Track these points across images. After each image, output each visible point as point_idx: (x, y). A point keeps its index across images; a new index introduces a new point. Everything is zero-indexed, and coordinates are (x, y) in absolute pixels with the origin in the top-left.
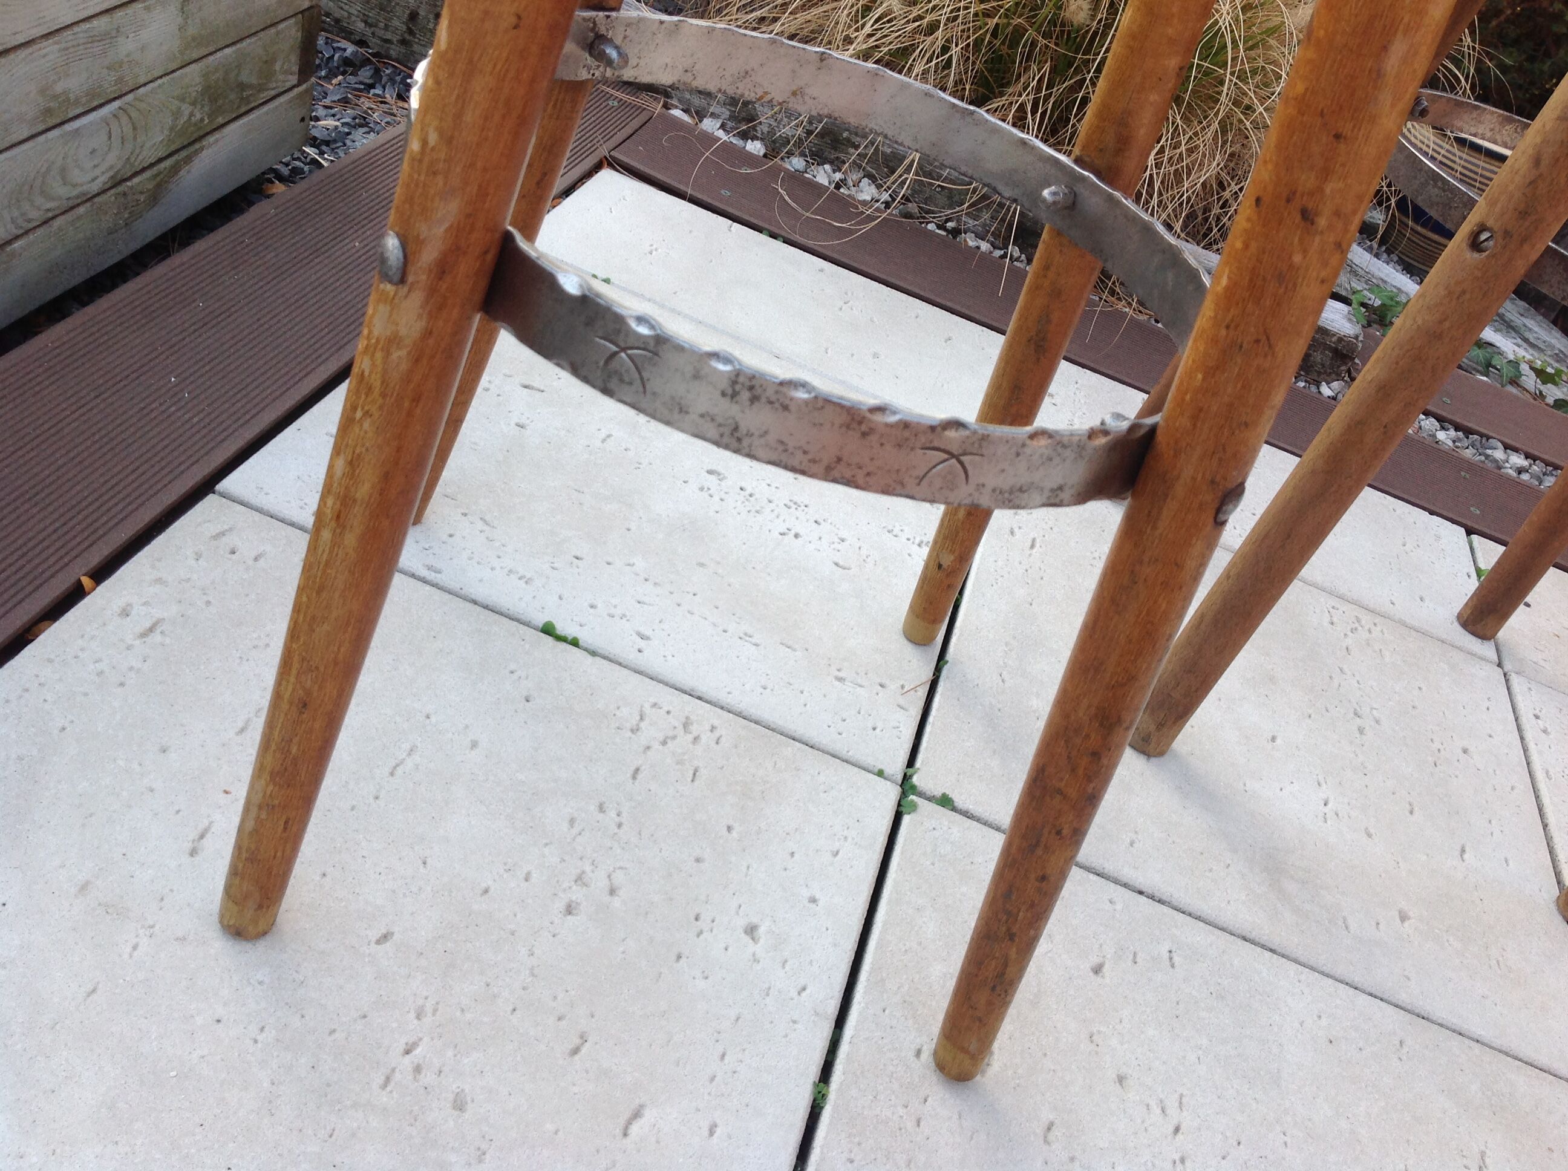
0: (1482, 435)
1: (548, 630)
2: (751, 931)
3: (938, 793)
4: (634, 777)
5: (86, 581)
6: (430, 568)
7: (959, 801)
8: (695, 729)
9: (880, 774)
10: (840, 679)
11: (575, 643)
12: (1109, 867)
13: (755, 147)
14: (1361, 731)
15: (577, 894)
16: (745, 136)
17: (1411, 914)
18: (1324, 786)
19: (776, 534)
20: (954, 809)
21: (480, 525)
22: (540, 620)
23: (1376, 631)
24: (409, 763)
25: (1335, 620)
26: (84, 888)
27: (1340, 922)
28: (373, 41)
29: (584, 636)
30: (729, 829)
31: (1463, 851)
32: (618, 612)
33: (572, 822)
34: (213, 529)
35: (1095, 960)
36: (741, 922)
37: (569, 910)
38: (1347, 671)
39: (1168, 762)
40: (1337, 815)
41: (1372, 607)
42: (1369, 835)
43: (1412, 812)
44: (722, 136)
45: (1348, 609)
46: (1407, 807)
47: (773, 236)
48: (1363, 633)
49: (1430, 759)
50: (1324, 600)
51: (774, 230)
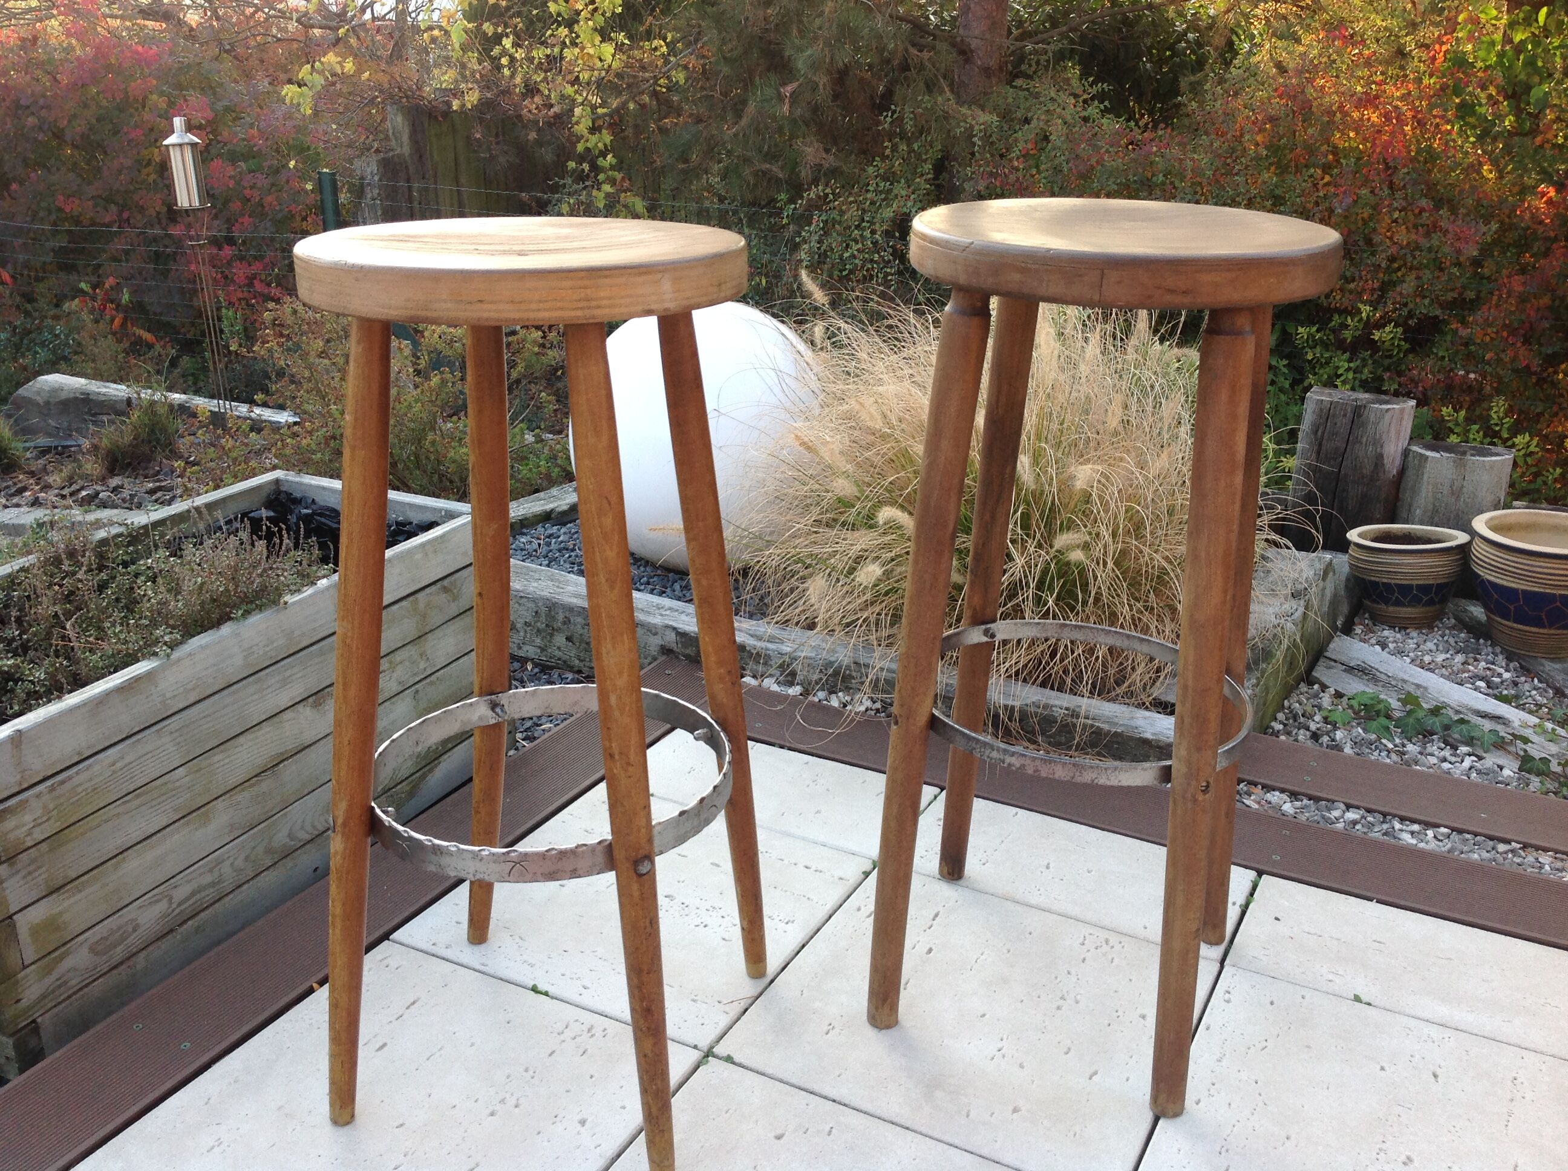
0: (1328, 800)
1: (535, 989)
2: (583, 1122)
3: (725, 1055)
4: (550, 1055)
5: (315, 985)
6: (483, 965)
7: (737, 1059)
8: (593, 1032)
9: (695, 1047)
10: (694, 1001)
11: (546, 994)
12: (816, 1088)
13: (795, 691)
14: (1059, 1008)
15: (498, 1107)
16: (791, 684)
17: (1023, 1109)
18: (1005, 1040)
19: (692, 926)
20: (734, 1063)
21: (518, 940)
22: (531, 984)
23: (1118, 947)
24: (438, 1054)
25: (1086, 942)
26: (280, 1108)
27: (964, 1113)
28: (585, 669)
29: (552, 990)
30: (592, 1077)
31: (1095, 1073)
32: (575, 976)
33: (508, 1077)
34: (380, 957)
35: (779, 1132)
36: (579, 1117)
37: (492, 1114)
38: (1073, 972)
39: (893, 1032)
40: (1004, 1056)
41: (1124, 931)
42: (1021, 1066)
43: (1067, 1053)
44: (775, 688)
45: (1104, 935)
46: (1065, 1050)
47: (782, 747)
48: (1105, 948)
49: (1107, 1022)
50: (1086, 930)
51: (782, 743)
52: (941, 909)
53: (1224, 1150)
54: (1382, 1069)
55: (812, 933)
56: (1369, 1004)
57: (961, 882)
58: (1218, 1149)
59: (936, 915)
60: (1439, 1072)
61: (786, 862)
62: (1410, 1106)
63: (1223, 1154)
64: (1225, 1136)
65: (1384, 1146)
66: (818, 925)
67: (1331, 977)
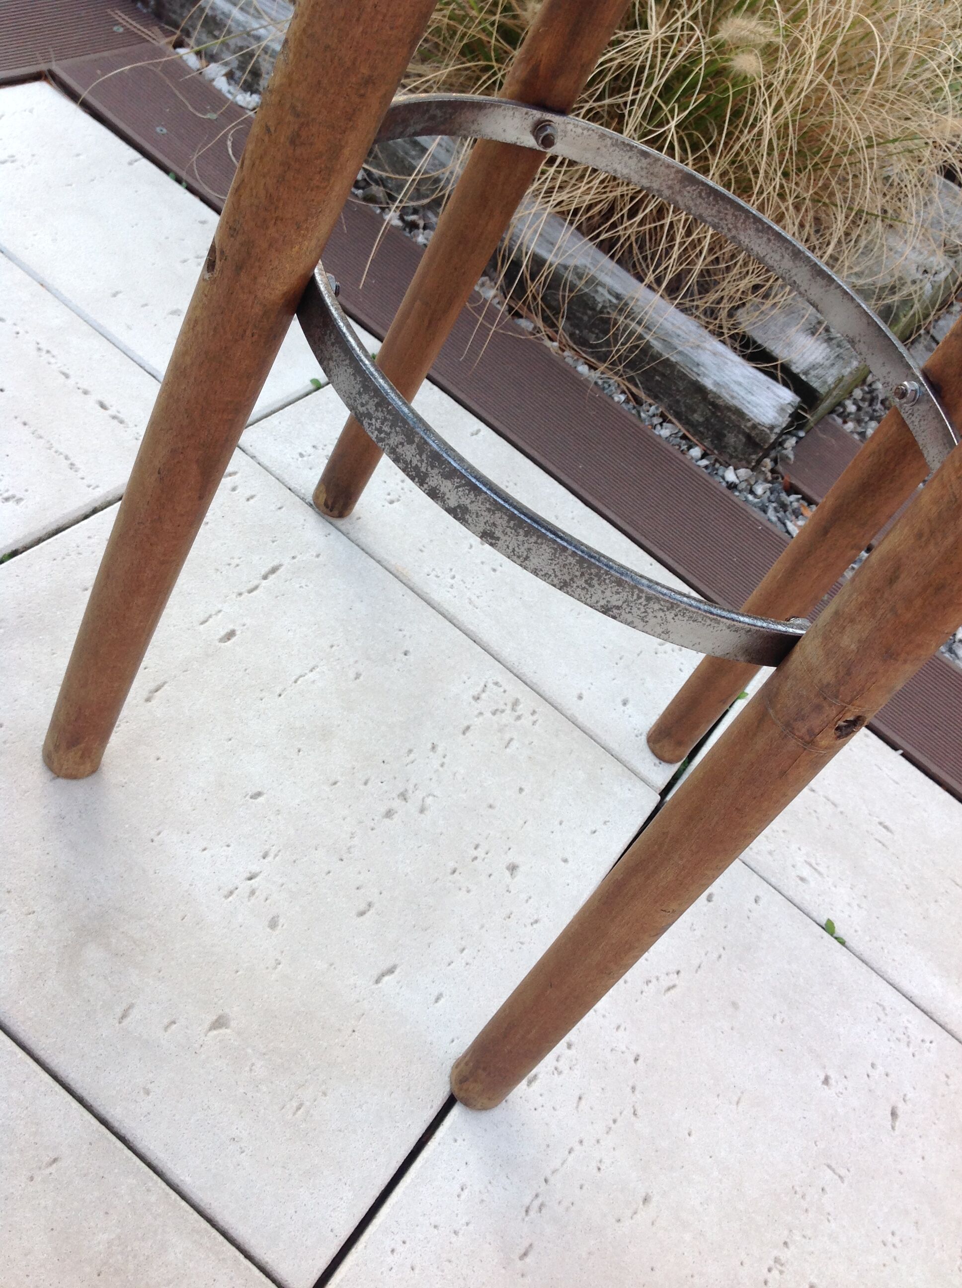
13: (247, 100)
14: (389, 814)
16: (248, 88)
17: (233, 1024)
18: (269, 859)
23: (527, 720)
25: (484, 696)
27: (119, 1011)
31: (391, 971)
38: (440, 750)
39: (78, 788)
40: (253, 893)
41: (548, 694)
42: (273, 924)
43: (362, 914)
44: (222, 84)
45: (516, 689)
46: (363, 907)
47: (179, 180)
48: (507, 717)
49: (452, 865)
50: (496, 673)
51: (183, 175)
52: (287, 561)
53: (536, 1204)
54: (826, 1081)
55: (43, 533)
56: (843, 943)
57: (340, 522)
58: (527, 1201)
59: (274, 570)
60: (902, 1108)
61: (71, 382)
62: (843, 1172)
63: (533, 1213)
64: (548, 1173)
65: (786, 1255)
66: (61, 522)
67: (806, 872)
